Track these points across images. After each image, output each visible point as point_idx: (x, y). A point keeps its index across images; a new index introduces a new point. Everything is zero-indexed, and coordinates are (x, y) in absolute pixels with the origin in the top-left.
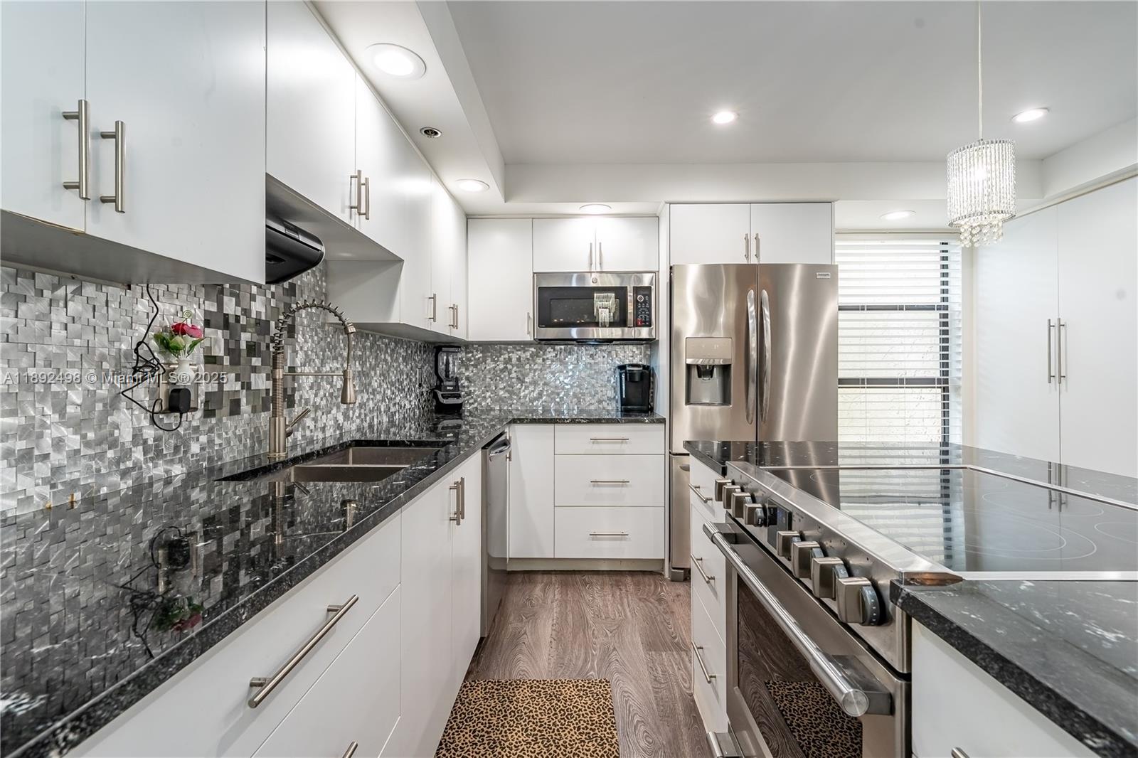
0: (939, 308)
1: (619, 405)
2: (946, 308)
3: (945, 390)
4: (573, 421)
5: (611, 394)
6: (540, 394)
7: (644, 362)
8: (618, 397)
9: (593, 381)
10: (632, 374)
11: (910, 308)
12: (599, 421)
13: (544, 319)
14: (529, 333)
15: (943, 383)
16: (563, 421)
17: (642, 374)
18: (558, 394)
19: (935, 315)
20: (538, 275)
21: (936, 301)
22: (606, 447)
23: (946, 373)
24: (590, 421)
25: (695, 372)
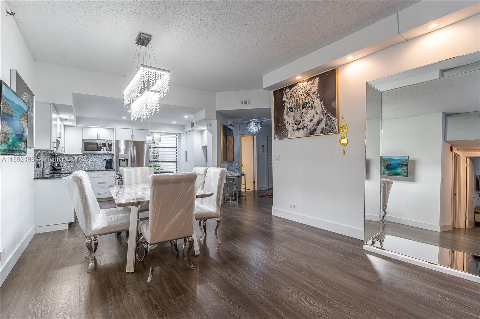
0: (175, 148)
1: (105, 168)
2: (177, 148)
3: (177, 163)
4: (93, 171)
5: (102, 165)
6: (83, 166)
7: (111, 159)
8: (104, 166)
9: (98, 163)
10: (108, 161)
11: (169, 148)
12: (100, 171)
13: (86, 149)
14: (81, 152)
15: (176, 162)
16: (91, 171)
17: (110, 161)
18: (88, 166)
19: (175, 149)
20: (84, 140)
21: (175, 146)
22: (101, 176)
23: (177, 160)
24: (98, 171)
25: (121, 161)
